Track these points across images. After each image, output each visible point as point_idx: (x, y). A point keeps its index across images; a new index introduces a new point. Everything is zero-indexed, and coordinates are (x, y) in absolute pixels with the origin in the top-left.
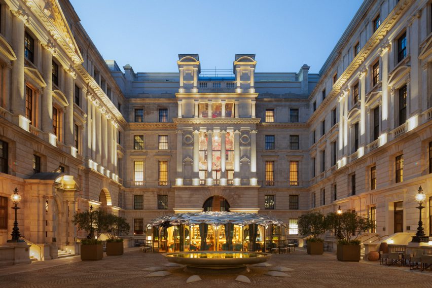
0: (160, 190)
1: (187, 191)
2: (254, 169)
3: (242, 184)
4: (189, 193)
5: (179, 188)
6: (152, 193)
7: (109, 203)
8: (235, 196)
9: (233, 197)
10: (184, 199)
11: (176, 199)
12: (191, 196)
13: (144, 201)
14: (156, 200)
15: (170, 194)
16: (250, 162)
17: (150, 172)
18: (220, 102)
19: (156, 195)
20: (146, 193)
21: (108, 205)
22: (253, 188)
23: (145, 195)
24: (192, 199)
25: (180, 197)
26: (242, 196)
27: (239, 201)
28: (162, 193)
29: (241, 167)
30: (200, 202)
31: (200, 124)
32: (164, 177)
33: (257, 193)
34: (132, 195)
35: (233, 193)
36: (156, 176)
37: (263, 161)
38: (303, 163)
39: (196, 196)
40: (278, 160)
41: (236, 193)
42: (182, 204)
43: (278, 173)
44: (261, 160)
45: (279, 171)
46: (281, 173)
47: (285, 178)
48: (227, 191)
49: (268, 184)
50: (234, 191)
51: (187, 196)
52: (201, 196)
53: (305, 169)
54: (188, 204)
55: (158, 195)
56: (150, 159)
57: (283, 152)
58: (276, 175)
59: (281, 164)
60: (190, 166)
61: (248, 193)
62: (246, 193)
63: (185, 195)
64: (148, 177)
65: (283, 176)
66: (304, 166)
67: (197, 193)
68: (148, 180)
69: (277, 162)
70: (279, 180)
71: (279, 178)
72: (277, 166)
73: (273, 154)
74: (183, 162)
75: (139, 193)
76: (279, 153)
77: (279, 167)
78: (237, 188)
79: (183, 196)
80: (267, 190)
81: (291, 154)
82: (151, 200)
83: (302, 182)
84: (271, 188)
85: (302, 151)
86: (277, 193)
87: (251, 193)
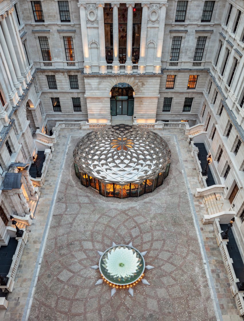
0: (69, 71)
1: (95, 79)
2: (159, 54)
3: (146, 70)
4: (98, 81)
5: (89, 77)
8: (139, 84)
9: (137, 84)
10: (93, 86)
11: (86, 86)
12: (99, 84)
13: (57, 81)
16: (157, 45)
20: (57, 74)
23: (56, 76)
24: (100, 86)
25: (89, 84)
26: (145, 83)
27: (142, 89)
28: (72, 74)
30: (107, 89)
33: (159, 81)
34: (44, 76)
35: (137, 81)
36: (63, 55)
38: (211, 39)
39: (104, 83)
40: (186, 36)
41: (141, 81)
42: (92, 91)
43: (184, 51)
44: (169, 36)
45: (185, 49)
46: (187, 52)
47: (189, 58)
48: (133, 78)
49: (172, 64)
50: (138, 78)
51: (96, 84)
52: (108, 83)
53: (211, 47)
54: (97, 91)
55: (68, 75)
56: (54, 35)
57: (193, 26)
58: (180, 54)
59: (188, 42)
60: (96, 50)
61: (151, 81)
62: (149, 81)
63: (94, 82)
64: (56, 56)
65: (188, 56)
66: (211, 44)
67: (105, 80)
68: (56, 59)
69: (185, 38)
70: (183, 60)
71: (183, 58)
72: (184, 44)
73: (182, 28)
74: (89, 46)
75: (50, 74)
76: (189, 28)
77: (186, 44)
78: (141, 76)
79: (92, 84)
80: (170, 72)
81: (201, 28)
82: (63, 81)
83: (205, 63)
84: (173, 70)
85: (214, 25)
86: (179, 74)
87: (154, 81)
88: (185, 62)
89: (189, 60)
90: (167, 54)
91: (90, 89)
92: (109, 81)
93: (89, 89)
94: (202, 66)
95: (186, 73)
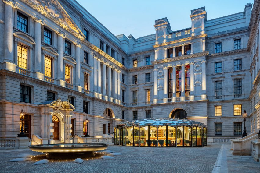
0: (146, 107)
1: (159, 107)
2: (204, 88)
3: (195, 99)
4: (161, 108)
5: (155, 105)
6: (142, 109)
8: (191, 108)
9: (189, 109)
10: (158, 112)
11: (153, 112)
12: (162, 110)
13: (138, 114)
14: (144, 114)
15: (151, 110)
16: (201, 84)
17: (141, 97)
18: (180, 45)
20: (139, 109)
21: (113, 117)
22: (203, 101)
23: (138, 111)
24: (163, 112)
25: (155, 111)
26: (195, 108)
27: (193, 112)
28: (148, 109)
29: (195, 88)
31: (167, 62)
32: (148, 100)
33: (206, 105)
34: (131, 112)
35: (189, 106)
36: (144, 99)
38: (245, 79)
39: (165, 110)
40: (225, 80)
41: (191, 106)
42: (157, 115)
43: (225, 89)
44: (212, 81)
45: (226, 87)
46: (227, 89)
47: (230, 93)
48: (185, 105)
49: (216, 98)
50: (189, 104)
51: (160, 110)
53: (247, 84)
54: (160, 115)
55: (145, 110)
56: (141, 89)
57: (229, 73)
59: (227, 83)
60: (162, 91)
61: (199, 106)
62: (198, 106)
63: (159, 109)
65: (229, 91)
66: (246, 82)
67: (166, 108)
68: (140, 101)
69: (224, 81)
70: (225, 94)
71: (225, 93)
72: (224, 84)
73: (221, 76)
74: (157, 89)
75: (135, 110)
76: (225, 75)
77: (225, 84)
78: (192, 102)
79: (157, 110)
80: (216, 102)
81: (235, 74)
82: (142, 114)
83: (244, 94)
84: (218, 101)
85: (244, 70)
86: (224, 104)
87: (202, 105)
88: (227, 96)
89: (231, 94)
90: (212, 92)
92: (169, 108)
93: (155, 114)
94: (243, 97)
95: (230, 103)
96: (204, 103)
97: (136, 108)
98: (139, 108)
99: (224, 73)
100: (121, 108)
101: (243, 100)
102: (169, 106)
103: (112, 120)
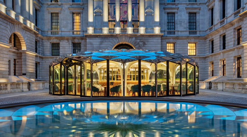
0: (74, 38)
1: (97, 38)
2: (157, 19)
3: (146, 32)
4: (100, 41)
5: (91, 36)
6: (67, 41)
7: (24, 48)
8: (141, 43)
9: (138, 44)
10: (95, 46)
11: (87, 46)
12: (101, 43)
13: (61, 48)
14: (71, 48)
15: (82, 42)
16: (154, 13)
17: (65, 22)
19: (71, 43)
20: (62, 41)
21: (23, 49)
22: (157, 36)
23: (61, 43)
24: (102, 45)
25: (91, 44)
26: (147, 43)
28: (76, 41)
29: (146, 17)
32: (77, 27)
33: (160, 41)
34: (49, 43)
35: (138, 41)
36: (70, 26)
37: (165, 13)
38: (200, 14)
39: (106, 43)
40: (179, 12)
41: (142, 40)
43: (178, 23)
44: (164, 12)
45: (179, 21)
46: (181, 24)
47: (184, 28)
48: (134, 38)
49: (169, 33)
50: (139, 38)
51: (98, 43)
52: (110, 43)
53: (202, 19)
55: (72, 43)
56: (65, 11)
57: (183, 5)
58: (176, 25)
59: (181, 16)
60: (100, 17)
61: (152, 40)
62: (150, 41)
63: (96, 42)
64: (63, 27)
65: (183, 26)
66: (201, 18)
67: (107, 40)
68: (63, 29)
69: (177, 13)
70: (179, 30)
71: (178, 28)
72: (177, 17)
73: (174, 6)
74: (94, 13)
75: (55, 41)
76: (179, 6)
77: (179, 18)
78: (142, 36)
79: (94, 43)
80: (169, 39)
81: (190, 6)
82: (66, 48)
83: (200, 31)
84: (172, 37)
85: (200, 4)
86: (178, 41)
87: (155, 41)
88: (181, 32)
89: (185, 30)
90: (164, 25)
91: (92, 48)
92: (111, 41)
93: (90, 48)
94: (198, 34)
95: (185, 41)
96: (157, 38)
97: (57, 38)
98: (62, 38)
99: (178, 4)
100: (34, 36)
101: (198, 37)
102: (111, 38)
103: (21, 53)
